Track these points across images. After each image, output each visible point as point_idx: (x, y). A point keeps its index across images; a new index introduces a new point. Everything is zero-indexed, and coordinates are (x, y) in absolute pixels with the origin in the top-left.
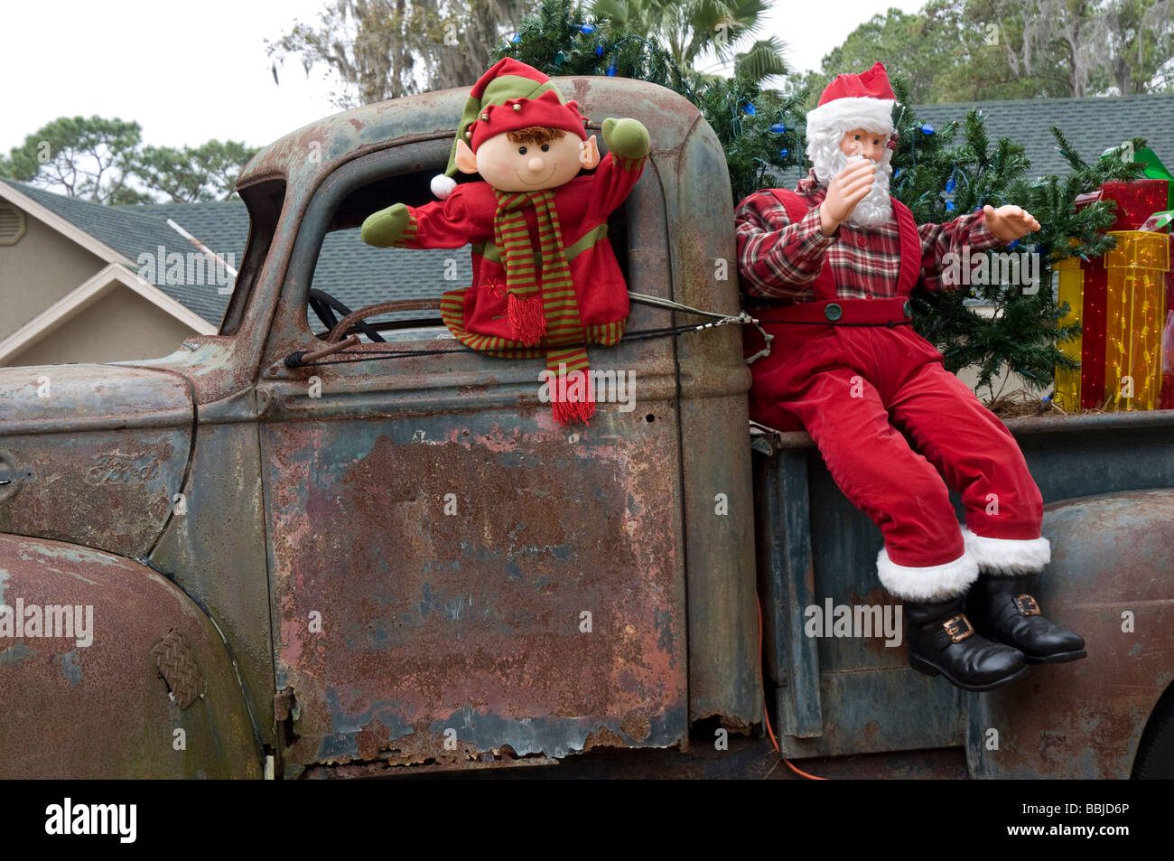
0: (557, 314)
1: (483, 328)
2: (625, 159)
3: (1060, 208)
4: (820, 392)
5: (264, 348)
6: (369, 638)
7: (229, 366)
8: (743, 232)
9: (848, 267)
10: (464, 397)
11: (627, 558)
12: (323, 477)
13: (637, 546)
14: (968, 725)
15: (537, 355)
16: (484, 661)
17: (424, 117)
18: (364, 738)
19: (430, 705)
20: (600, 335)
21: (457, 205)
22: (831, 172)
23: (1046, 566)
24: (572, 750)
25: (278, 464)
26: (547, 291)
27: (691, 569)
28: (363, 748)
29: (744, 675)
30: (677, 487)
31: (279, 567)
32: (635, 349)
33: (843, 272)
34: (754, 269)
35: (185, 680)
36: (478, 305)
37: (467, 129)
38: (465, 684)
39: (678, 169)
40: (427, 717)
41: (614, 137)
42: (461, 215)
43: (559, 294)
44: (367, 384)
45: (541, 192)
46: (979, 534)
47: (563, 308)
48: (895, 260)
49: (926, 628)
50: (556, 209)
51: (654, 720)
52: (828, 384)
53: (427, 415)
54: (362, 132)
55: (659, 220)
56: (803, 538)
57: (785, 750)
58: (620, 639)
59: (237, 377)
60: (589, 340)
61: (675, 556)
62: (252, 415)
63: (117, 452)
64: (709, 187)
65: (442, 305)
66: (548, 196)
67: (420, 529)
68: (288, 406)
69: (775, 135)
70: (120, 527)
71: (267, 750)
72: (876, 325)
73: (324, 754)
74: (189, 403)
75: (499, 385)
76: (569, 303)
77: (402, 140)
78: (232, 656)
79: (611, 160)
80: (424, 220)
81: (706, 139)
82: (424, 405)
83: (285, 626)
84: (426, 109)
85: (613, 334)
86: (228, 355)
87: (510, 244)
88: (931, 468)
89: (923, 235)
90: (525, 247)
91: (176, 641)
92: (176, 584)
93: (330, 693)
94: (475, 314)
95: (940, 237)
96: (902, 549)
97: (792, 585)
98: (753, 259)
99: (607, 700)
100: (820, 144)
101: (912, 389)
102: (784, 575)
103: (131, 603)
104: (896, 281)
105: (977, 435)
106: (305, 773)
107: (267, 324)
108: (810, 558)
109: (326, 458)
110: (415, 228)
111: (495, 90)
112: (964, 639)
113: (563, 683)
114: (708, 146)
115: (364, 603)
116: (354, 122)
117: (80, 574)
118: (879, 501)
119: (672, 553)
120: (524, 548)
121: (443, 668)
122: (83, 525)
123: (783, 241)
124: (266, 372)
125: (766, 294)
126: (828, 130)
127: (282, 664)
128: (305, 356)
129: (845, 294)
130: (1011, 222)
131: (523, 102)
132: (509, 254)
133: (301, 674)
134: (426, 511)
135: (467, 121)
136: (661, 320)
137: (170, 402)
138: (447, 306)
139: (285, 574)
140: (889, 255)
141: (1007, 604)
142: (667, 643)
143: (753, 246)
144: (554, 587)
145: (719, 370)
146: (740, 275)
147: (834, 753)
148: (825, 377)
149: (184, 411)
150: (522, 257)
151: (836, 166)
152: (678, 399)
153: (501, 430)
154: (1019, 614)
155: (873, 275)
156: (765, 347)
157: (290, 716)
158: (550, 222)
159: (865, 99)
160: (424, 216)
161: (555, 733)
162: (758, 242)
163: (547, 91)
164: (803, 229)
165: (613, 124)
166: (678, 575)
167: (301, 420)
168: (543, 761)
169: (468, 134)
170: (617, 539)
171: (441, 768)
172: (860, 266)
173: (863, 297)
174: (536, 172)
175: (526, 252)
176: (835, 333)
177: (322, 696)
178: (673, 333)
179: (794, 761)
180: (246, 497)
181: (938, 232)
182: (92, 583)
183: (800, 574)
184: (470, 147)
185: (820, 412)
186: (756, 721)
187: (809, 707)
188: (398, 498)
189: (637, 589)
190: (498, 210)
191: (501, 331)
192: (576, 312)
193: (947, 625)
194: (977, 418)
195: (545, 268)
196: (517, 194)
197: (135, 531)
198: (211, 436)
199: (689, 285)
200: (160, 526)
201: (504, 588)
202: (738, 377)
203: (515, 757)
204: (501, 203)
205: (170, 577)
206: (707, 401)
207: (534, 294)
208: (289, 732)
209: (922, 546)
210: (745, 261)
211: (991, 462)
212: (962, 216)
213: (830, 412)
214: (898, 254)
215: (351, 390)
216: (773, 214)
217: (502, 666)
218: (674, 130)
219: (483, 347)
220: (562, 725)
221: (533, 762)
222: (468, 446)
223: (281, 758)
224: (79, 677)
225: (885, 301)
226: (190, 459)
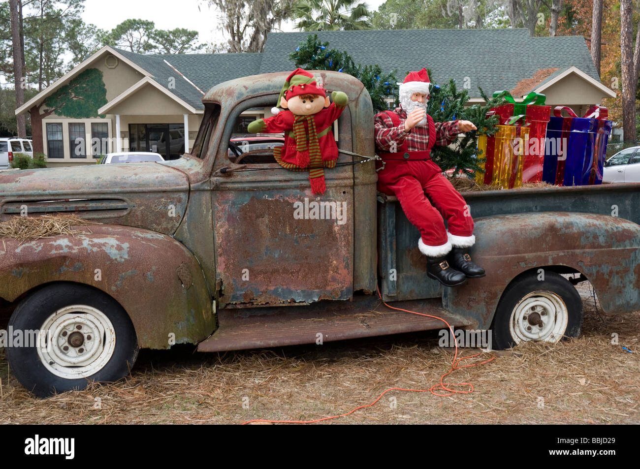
0: (313, 157)
1: (288, 161)
2: (339, 106)
3: (481, 117)
4: (401, 184)
5: (213, 166)
6: (248, 263)
7: (201, 171)
8: (377, 127)
9: (412, 140)
10: (281, 184)
11: (335, 239)
12: (233, 210)
13: (338, 235)
14: (443, 291)
15: (307, 170)
16: (286, 271)
17: (269, 86)
18: (245, 296)
19: (268, 285)
20: (328, 164)
21: (280, 118)
22: (407, 107)
23: (474, 245)
24: (314, 301)
25: (217, 205)
26: (311, 150)
27: (356, 242)
28: (245, 299)
29: (372, 276)
30: (352, 215)
31: (217, 239)
32: (340, 169)
33: (410, 142)
34: (380, 141)
35: (187, 279)
36: (287, 153)
37: (284, 92)
38: (279, 278)
39: (356, 106)
40: (266, 289)
41: (336, 98)
42: (281, 122)
43: (315, 151)
44: (248, 179)
45: (310, 116)
46: (453, 234)
47: (316, 155)
48: (427, 137)
49: (434, 265)
50: (315, 122)
51: (342, 292)
52: (404, 182)
53: (269, 189)
54: (247, 91)
55: (350, 124)
56: (393, 231)
57: (384, 299)
58: (332, 265)
59: (204, 175)
60: (324, 166)
61: (351, 238)
62: (209, 188)
63: (163, 200)
64: (366, 112)
65: (274, 151)
66: (312, 117)
67: (265, 227)
68: (221, 186)
69: (386, 86)
70: (164, 225)
71: (213, 299)
72: (421, 160)
73: (232, 300)
74: (188, 183)
75: (293, 180)
76: (318, 154)
77: (262, 94)
78: (202, 268)
79: (334, 105)
80: (269, 124)
81: (366, 95)
82: (267, 187)
83: (219, 258)
84: (270, 83)
85: (333, 164)
86: (201, 167)
87: (298, 133)
88: (438, 212)
89: (436, 126)
90: (303, 134)
91: (184, 266)
92: (184, 245)
93: (234, 280)
94: (286, 156)
95: (442, 128)
96: (427, 240)
97: (388, 246)
98: (380, 138)
99: (326, 285)
100: (404, 97)
101: (432, 183)
102: (386, 242)
103: (169, 254)
104: (427, 144)
105: (454, 201)
106: (226, 307)
107: (214, 157)
108: (395, 237)
109: (234, 203)
110: (266, 127)
111: (295, 80)
112: (446, 269)
113: (312, 279)
114: (366, 98)
115: (246, 252)
116: (245, 87)
117: (152, 243)
118: (421, 224)
119: (350, 238)
120: (300, 235)
121: (272, 273)
122: (152, 223)
123: (391, 133)
124: (214, 174)
125: (384, 149)
126: (407, 92)
127: (218, 271)
128: (227, 170)
129: (410, 149)
130: (467, 126)
131: (305, 85)
132: (298, 137)
133: (225, 274)
134: (267, 222)
135: (284, 89)
136: (350, 160)
137: (181, 183)
138: (276, 152)
139: (219, 242)
140: (425, 135)
141: (460, 258)
142: (347, 267)
143: (380, 133)
144: (310, 247)
145: (368, 176)
146: (375, 142)
147: (399, 300)
148: (403, 179)
149: (186, 186)
150: (302, 138)
151: (409, 105)
152: (353, 186)
153: (294, 196)
154: (464, 261)
155: (420, 143)
156: (382, 166)
157: (221, 288)
158: (312, 126)
159: (420, 82)
160: (269, 122)
161: (309, 295)
162: (383, 132)
163: (313, 81)
164: (398, 130)
165: (335, 94)
166: (352, 245)
167: (226, 190)
168: (305, 304)
169: (285, 94)
170: (332, 233)
171: (271, 306)
172: (416, 139)
173: (417, 150)
174: (308, 109)
175: (304, 136)
176: (407, 163)
177: (231, 281)
178: (353, 164)
179: (387, 303)
180: (207, 216)
181: (441, 126)
182: (156, 247)
183: (391, 243)
184: (285, 99)
185: (401, 191)
186: (375, 290)
187: (392, 286)
188: (257, 217)
189: (337, 249)
190: (295, 122)
191: (294, 162)
192: (321, 157)
193: (440, 264)
194: (453, 194)
195: (310, 142)
196: (301, 116)
197: (169, 226)
198: (195, 195)
199: (358, 146)
200: (177, 225)
201: (293, 247)
202: (374, 178)
203: (295, 302)
204: (296, 119)
205: (181, 242)
206: (363, 186)
207: (306, 151)
208: (221, 293)
209: (434, 239)
210: (377, 138)
211: (458, 210)
212: (450, 122)
213: (405, 192)
214: (428, 135)
215: (242, 181)
216: (387, 121)
217: (292, 273)
218: (355, 92)
219: (288, 167)
220: (311, 292)
221: (301, 304)
222: (282, 200)
223: (218, 301)
224: (152, 280)
225: (424, 152)
226: (188, 202)
